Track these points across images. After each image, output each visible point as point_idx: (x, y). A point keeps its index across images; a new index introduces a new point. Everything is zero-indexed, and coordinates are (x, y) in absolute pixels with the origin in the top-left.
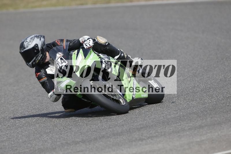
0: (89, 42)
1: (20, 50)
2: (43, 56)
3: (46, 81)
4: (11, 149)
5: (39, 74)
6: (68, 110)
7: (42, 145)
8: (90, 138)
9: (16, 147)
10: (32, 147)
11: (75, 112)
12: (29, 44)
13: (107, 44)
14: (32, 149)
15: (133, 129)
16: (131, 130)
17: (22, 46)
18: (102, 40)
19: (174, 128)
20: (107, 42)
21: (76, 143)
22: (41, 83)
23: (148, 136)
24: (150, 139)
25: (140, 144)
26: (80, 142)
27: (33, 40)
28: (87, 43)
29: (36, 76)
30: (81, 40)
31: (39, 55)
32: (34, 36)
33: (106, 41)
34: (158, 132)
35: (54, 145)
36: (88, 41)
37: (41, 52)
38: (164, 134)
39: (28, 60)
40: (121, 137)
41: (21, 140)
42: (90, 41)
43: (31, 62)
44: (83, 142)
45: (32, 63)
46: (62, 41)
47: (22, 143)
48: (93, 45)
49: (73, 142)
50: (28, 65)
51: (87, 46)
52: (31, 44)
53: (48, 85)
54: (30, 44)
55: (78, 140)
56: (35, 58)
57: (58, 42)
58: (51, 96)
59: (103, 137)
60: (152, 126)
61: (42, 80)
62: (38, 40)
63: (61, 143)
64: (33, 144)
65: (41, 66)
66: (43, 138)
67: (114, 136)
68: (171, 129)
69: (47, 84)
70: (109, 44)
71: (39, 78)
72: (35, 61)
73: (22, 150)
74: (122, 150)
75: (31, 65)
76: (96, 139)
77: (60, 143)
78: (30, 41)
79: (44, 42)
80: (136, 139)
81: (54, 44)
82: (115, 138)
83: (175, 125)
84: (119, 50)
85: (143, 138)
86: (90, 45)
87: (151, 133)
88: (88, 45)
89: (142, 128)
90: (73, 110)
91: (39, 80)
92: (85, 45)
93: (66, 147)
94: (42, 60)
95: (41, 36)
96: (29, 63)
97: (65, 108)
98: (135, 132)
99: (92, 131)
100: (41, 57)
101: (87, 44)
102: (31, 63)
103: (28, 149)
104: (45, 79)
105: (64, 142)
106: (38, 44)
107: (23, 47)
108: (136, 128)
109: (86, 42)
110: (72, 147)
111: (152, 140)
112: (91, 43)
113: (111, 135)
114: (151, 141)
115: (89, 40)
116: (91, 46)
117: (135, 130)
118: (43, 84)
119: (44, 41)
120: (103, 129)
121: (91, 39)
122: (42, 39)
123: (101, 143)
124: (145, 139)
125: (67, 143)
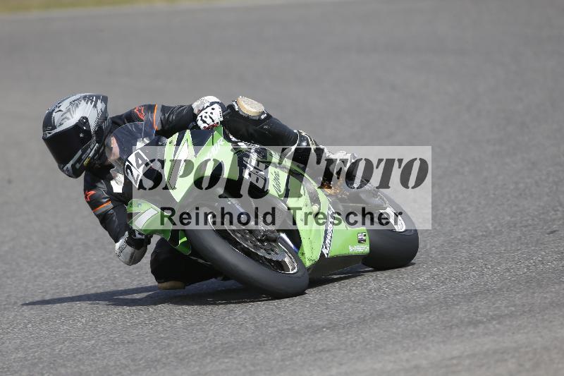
0: (212, 113)
1: (44, 131)
2: (102, 148)
3: (112, 211)
4: (155, 344)
5: (93, 192)
6: (165, 285)
7: (232, 334)
8: (350, 318)
9: (167, 338)
10: (208, 339)
11: (184, 288)
12: (66, 118)
13: (263, 117)
14: (207, 343)
15: (454, 296)
16: (448, 299)
17: (48, 123)
18: (250, 107)
19: (553, 295)
20: (263, 113)
21: (316, 330)
22: (98, 216)
23: (491, 313)
24: (494, 322)
25: (472, 334)
26: (324, 327)
27: (77, 106)
28: (206, 115)
29: (86, 198)
30: (196, 106)
31: (89, 146)
32: (78, 96)
33: (262, 108)
34: (515, 306)
35: (262, 334)
36: (209, 110)
37: (97, 137)
38: (530, 311)
39: (62, 159)
40: (425, 315)
41: (179, 322)
42: (213, 109)
43: (71, 162)
44: (332, 327)
45: (73, 166)
46: (150, 108)
47: (184, 329)
48: (222, 119)
49: (307, 327)
50: (62, 169)
51: (204, 122)
52: (70, 117)
53: (115, 221)
54: (68, 118)
55: (320, 323)
56: (80, 152)
57: (139, 111)
58: (121, 250)
59: (381, 315)
60: (500, 289)
61: (102, 209)
62: (90, 106)
63: (279, 331)
64: (210, 333)
65: (98, 172)
66: (235, 318)
67: (406, 314)
68: (546, 298)
69: (114, 218)
70: (269, 117)
71: (94, 203)
72: (80, 160)
73: (182, 348)
74: (427, 349)
75: (71, 171)
76: (363, 321)
77: (276, 329)
78: (69, 110)
79: (105, 112)
80: (462, 322)
81: (130, 117)
82: (409, 318)
83: (557, 287)
84: (295, 131)
85: (479, 318)
86: (213, 121)
87: (498, 308)
88: (209, 121)
89: (475, 294)
90: (178, 284)
91: (92, 209)
92: (202, 120)
93: (289, 340)
94: (99, 158)
95: (98, 97)
96: (66, 167)
97: (157, 279)
98: (457, 305)
99: (354, 302)
100: (97, 152)
101: (206, 117)
102: (69, 165)
103: (196, 344)
104: (107, 206)
105: (286, 327)
106: (87, 116)
107: (51, 125)
108: (462, 295)
109: (203, 113)
110: (303, 339)
111: (499, 323)
112: (217, 115)
113: (399, 312)
114: (497, 326)
115: (212, 107)
116: (215, 122)
117: (459, 300)
118: (104, 220)
119: (106, 108)
120: (380, 297)
121: (216, 106)
122: (100, 105)
123: (376, 330)
124: (482, 322)
125: (291, 330)
